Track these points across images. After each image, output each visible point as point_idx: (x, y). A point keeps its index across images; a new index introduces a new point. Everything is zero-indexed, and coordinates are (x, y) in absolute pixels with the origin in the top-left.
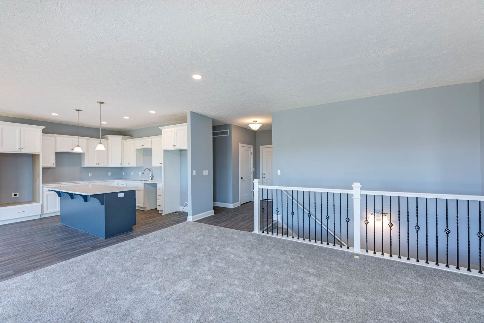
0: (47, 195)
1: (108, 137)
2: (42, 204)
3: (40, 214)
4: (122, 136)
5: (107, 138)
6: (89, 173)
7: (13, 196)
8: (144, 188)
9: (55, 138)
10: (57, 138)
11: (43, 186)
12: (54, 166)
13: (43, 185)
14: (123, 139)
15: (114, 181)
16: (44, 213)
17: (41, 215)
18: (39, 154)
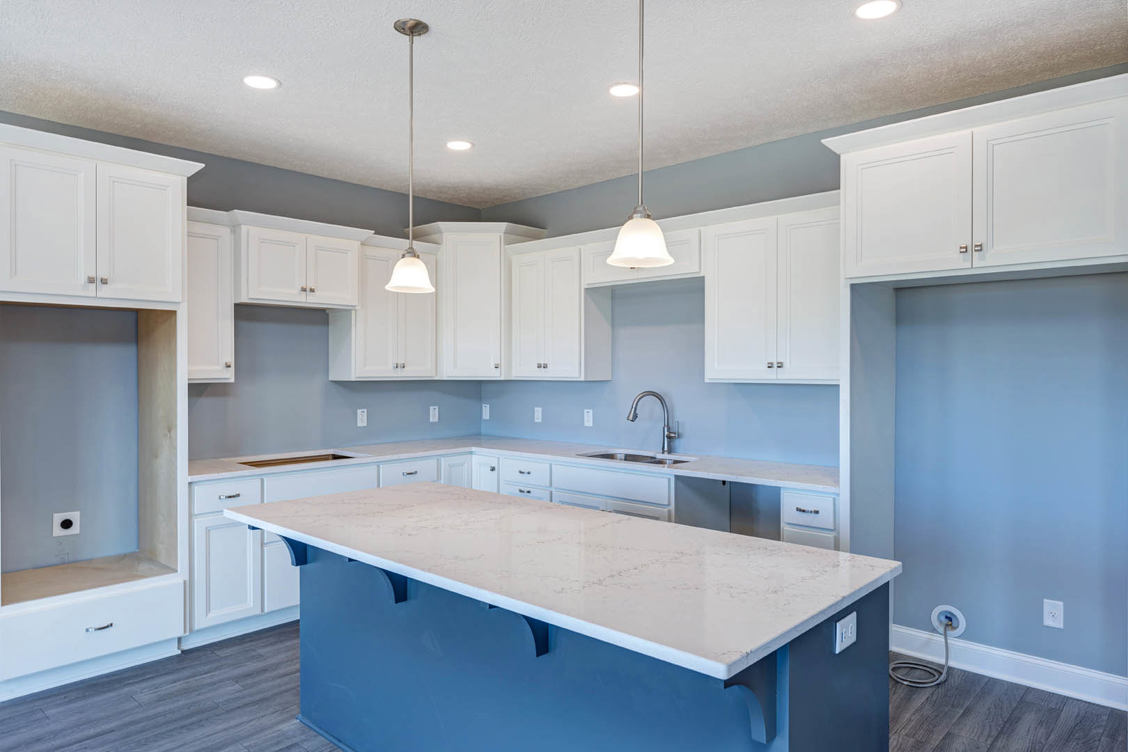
0: (208, 531)
1: (439, 232)
2: (187, 578)
3: (181, 634)
4: (503, 226)
5: (435, 237)
6: (359, 411)
7: (58, 531)
8: (672, 507)
9: (235, 228)
10: (244, 228)
11: (190, 483)
12: (229, 376)
13: (190, 479)
14: (509, 243)
15: (471, 453)
16: (196, 627)
17: (179, 639)
18: (174, 313)
